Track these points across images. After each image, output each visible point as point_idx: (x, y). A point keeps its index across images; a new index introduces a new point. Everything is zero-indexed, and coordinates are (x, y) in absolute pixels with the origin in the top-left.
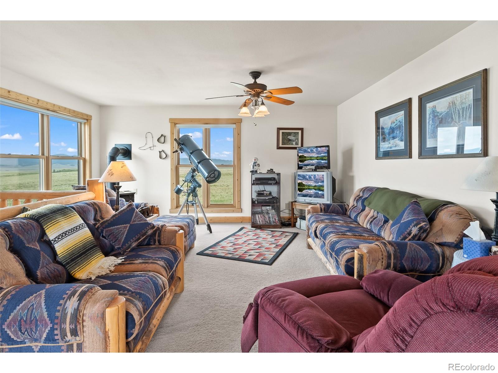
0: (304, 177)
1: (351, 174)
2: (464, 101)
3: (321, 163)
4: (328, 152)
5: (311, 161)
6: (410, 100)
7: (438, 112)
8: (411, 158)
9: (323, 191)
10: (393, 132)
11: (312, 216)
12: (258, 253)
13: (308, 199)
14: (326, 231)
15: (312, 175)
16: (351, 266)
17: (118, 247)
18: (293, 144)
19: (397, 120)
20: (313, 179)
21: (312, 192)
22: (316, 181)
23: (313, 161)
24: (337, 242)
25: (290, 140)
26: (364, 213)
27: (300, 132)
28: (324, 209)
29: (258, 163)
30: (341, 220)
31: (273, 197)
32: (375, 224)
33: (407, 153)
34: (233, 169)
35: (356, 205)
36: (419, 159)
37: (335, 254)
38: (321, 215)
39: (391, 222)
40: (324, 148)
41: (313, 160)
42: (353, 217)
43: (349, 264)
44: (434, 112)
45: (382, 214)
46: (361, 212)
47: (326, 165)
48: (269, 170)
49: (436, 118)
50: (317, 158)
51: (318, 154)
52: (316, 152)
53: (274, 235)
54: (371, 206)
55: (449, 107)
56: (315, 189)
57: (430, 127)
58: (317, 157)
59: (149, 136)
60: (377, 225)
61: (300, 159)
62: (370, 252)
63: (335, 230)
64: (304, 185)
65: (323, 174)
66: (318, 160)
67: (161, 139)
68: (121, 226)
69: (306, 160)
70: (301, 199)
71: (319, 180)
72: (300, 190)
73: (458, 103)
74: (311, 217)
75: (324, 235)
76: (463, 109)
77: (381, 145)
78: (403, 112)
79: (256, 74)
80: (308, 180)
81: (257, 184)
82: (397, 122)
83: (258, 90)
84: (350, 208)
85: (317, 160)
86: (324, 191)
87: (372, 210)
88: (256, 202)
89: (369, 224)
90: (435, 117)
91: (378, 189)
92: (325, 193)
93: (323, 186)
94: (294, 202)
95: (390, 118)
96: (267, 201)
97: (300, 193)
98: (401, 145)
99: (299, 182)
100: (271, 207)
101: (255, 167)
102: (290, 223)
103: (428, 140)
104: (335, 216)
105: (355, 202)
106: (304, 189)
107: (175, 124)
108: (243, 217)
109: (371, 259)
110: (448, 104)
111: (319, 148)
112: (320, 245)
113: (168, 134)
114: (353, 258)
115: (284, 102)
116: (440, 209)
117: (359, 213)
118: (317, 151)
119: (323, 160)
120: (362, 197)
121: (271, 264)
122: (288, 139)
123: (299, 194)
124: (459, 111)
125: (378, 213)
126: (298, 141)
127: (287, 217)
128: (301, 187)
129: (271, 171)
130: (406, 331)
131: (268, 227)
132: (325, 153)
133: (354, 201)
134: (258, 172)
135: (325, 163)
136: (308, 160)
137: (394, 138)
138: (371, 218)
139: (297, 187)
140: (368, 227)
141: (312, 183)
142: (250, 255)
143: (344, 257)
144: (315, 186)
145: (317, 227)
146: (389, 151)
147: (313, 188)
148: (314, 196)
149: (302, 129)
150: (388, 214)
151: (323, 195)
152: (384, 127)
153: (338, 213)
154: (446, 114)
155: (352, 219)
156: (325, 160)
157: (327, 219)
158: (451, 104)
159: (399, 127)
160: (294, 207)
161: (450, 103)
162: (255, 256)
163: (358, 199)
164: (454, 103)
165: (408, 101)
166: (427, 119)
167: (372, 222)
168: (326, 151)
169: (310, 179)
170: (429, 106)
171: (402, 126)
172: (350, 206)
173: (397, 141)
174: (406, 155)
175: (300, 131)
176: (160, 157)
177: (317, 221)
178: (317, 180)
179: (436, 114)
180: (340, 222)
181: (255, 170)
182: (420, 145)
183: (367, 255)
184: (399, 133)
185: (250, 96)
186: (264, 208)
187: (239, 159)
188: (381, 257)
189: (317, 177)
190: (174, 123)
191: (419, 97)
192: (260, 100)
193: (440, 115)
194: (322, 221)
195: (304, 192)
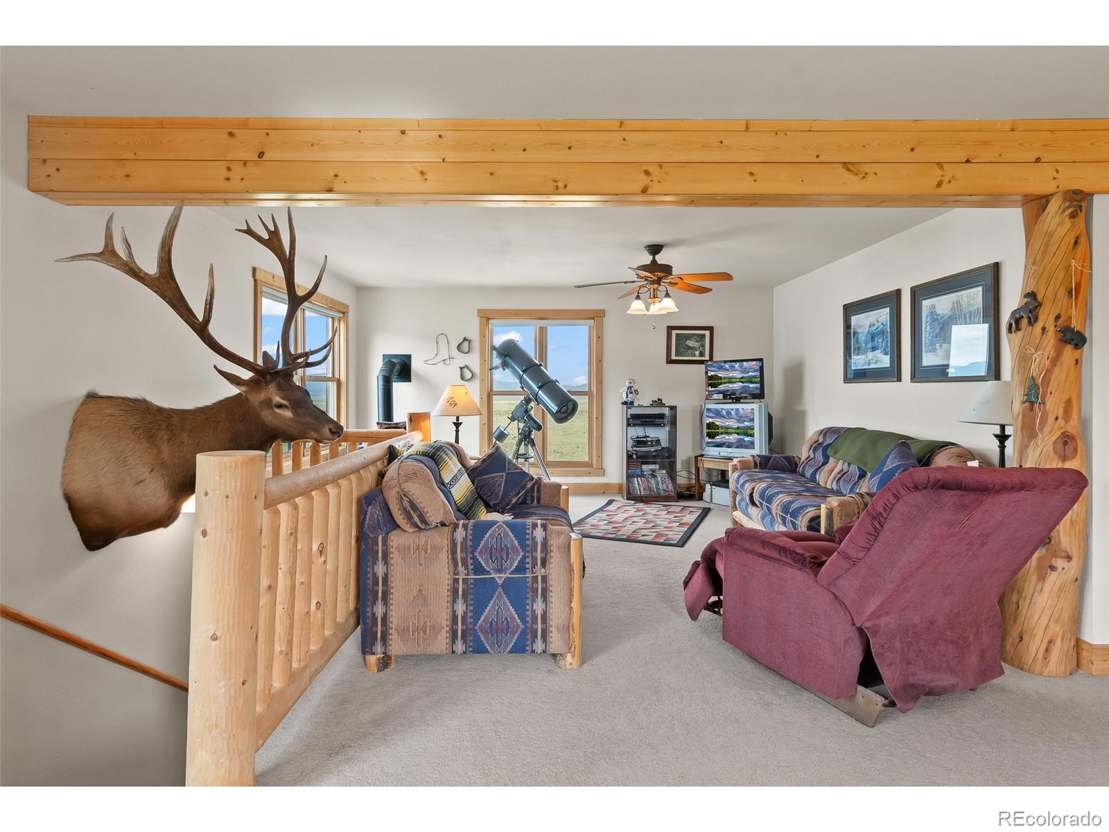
0: (718, 413)
1: (800, 408)
2: (971, 302)
3: (748, 389)
4: (761, 369)
5: (731, 386)
6: (898, 292)
7: (938, 315)
8: (900, 381)
9: (752, 435)
10: (873, 339)
11: (741, 475)
12: (656, 534)
13: (724, 452)
14: (769, 492)
15: (733, 410)
16: (816, 526)
17: (494, 502)
18: (694, 355)
19: (878, 322)
20: (735, 416)
21: (732, 438)
22: (740, 419)
23: (735, 385)
24: (791, 502)
25: (689, 348)
26: (827, 467)
27: (707, 333)
28: (760, 463)
29: (635, 388)
30: (790, 479)
31: (663, 448)
32: (845, 481)
33: (893, 374)
34: (587, 400)
35: (812, 457)
36: (911, 382)
37: (791, 517)
38: (756, 472)
39: (869, 475)
40: (754, 363)
41: (734, 382)
42: (808, 474)
43: (813, 524)
44: (932, 313)
45: (856, 465)
46: (821, 467)
47: (758, 391)
48: (655, 401)
49: (936, 323)
50: (742, 380)
51: (742, 372)
52: (739, 369)
53: (670, 510)
54: (837, 455)
55: (953, 309)
56: (738, 434)
57: (927, 336)
58: (742, 378)
59: (442, 339)
60: (849, 482)
61: (710, 382)
62: (841, 505)
63: (785, 490)
64: (717, 427)
65: (752, 407)
66: (742, 382)
67: (464, 345)
68: (496, 474)
69: (721, 384)
70: (713, 451)
71: (746, 417)
72: (710, 435)
73: (964, 304)
74: (739, 477)
75: (768, 498)
76: (971, 312)
77: (853, 361)
78: (887, 310)
79: (655, 249)
80: (725, 418)
81: (635, 425)
82: (879, 324)
83: (659, 274)
84: (803, 462)
85: (741, 384)
86: (753, 437)
87: (841, 462)
88: (635, 456)
89: (835, 483)
90: (934, 321)
91: (849, 429)
92: (756, 439)
93: (752, 428)
94: (699, 456)
95: (867, 318)
96: (654, 454)
97: (710, 440)
98: (885, 361)
99: (708, 422)
100: (658, 466)
101: (630, 396)
102: (691, 494)
103: (924, 355)
104: (779, 474)
105: (811, 451)
106: (718, 434)
107: (488, 319)
108: (606, 484)
109: (844, 514)
110: (951, 303)
111: (745, 363)
112: (760, 514)
113: (474, 335)
114: (819, 517)
115: (696, 290)
116: (937, 451)
117: (819, 468)
118: (741, 367)
119: (752, 382)
120: (823, 443)
121: (682, 546)
122: (687, 345)
123: (707, 443)
124: (964, 315)
125: (849, 465)
126: (704, 349)
127: (684, 484)
128: (712, 431)
129: (659, 403)
130: (882, 515)
131: (656, 499)
132: (756, 371)
133: (809, 451)
134: (636, 404)
135: (757, 388)
136: (725, 383)
137: (874, 349)
138: (838, 473)
139: (705, 431)
140: (835, 487)
141: (733, 424)
142: (643, 536)
143: (806, 516)
144: (738, 428)
145: (753, 489)
146: (865, 369)
147: (734, 431)
148: (735, 445)
149: (711, 329)
150: (865, 464)
151: (753, 443)
152: (858, 331)
153: (783, 470)
154: (948, 317)
155: (807, 478)
156: (756, 383)
157: (768, 477)
158: (956, 305)
159: (883, 332)
160: (700, 465)
161: (953, 303)
162: (653, 537)
163: (816, 446)
164: (958, 303)
165: (895, 293)
166: (923, 323)
167: (840, 478)
168: (757, 368)
169: (728, 416)
170: (926, 304)
171: (887, 332)
172: (803, 458)
173: (878, 354)
174: (892, 376)
175: (709, 332)
176: (462, 378)
177: (753, 481)
178: (741, 417)
179: (935, 317)
180: (789, 480)
181: (630, 400)
182: (913, 361)
183: (839, 508)
184: (882, 343)
185: (646, 282)
186: (645, 467)
187: (600, 382)
188: (856, 512)
189: (741, 412)
190: (486, 317)
191: (912, 289)
192: (661, 288)
193: (941, 319)
194: (761, 480)
195: (718, 439)
